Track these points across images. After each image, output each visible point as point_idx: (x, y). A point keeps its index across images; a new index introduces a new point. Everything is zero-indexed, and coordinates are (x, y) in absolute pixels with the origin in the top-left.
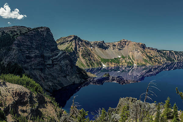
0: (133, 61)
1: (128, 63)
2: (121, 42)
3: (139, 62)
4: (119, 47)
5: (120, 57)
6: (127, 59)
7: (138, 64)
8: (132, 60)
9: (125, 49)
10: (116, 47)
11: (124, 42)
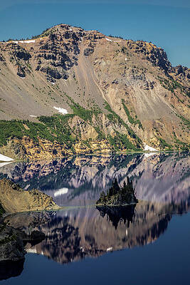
0: (136, 129)
1: (114, 141)
2: (53, 37)
3: (167, 134)
4: (46, 63)
5: (64, 111)
6: (104, 120)
7: (163, 144)
8: (129, 124)
9: (81, 74)
10: (33, 63)
11: (67, 36)
